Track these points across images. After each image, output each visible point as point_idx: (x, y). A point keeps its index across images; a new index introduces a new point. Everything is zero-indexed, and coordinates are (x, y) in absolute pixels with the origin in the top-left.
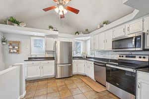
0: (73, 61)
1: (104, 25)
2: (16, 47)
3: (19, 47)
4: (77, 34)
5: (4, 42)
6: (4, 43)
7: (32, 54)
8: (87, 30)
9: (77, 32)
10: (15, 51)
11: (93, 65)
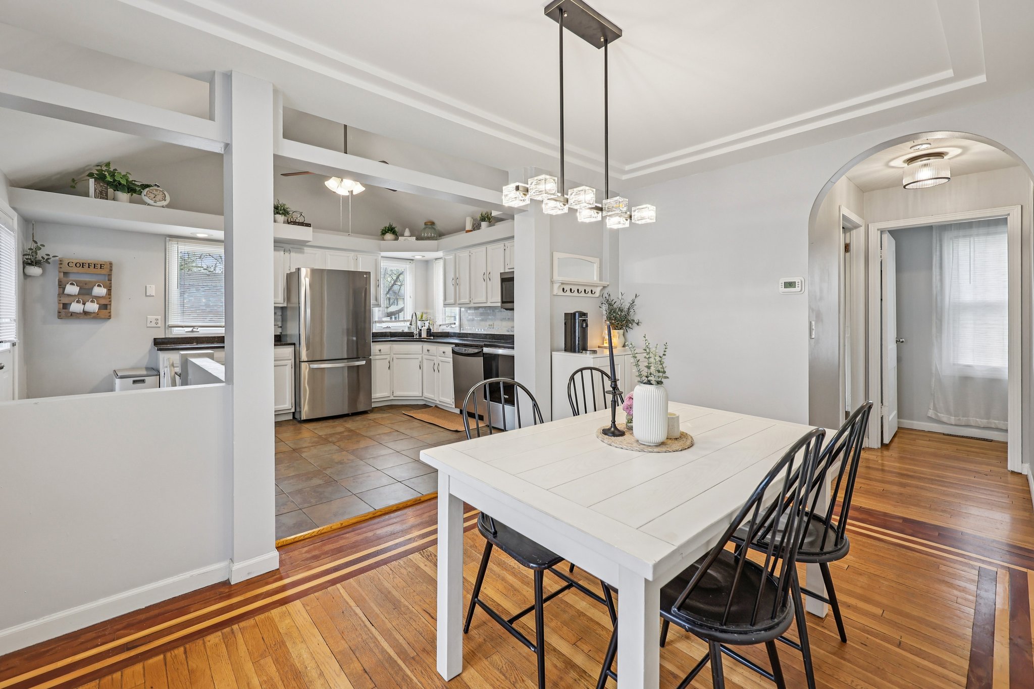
0: (375, 348)
1: (484, 224)
2: (99, 291)
3: (109, 291)
4: (389, 236)
5: (36, 263)
6: (35, 271)
7: (171, 322)
8: (431, 224)
9: (391, 230)
10: (93, 307)
11: (449, 358)
